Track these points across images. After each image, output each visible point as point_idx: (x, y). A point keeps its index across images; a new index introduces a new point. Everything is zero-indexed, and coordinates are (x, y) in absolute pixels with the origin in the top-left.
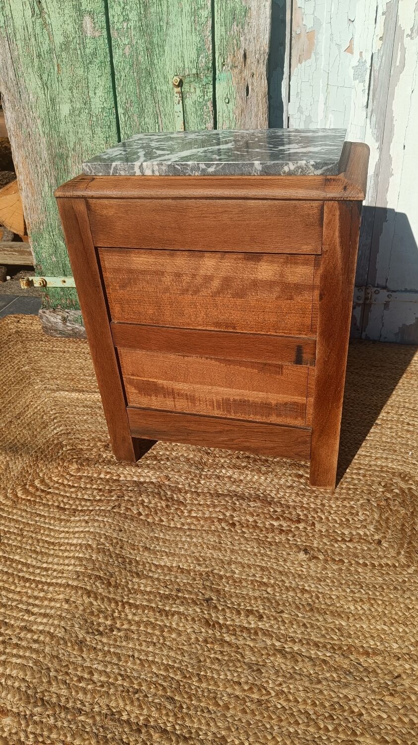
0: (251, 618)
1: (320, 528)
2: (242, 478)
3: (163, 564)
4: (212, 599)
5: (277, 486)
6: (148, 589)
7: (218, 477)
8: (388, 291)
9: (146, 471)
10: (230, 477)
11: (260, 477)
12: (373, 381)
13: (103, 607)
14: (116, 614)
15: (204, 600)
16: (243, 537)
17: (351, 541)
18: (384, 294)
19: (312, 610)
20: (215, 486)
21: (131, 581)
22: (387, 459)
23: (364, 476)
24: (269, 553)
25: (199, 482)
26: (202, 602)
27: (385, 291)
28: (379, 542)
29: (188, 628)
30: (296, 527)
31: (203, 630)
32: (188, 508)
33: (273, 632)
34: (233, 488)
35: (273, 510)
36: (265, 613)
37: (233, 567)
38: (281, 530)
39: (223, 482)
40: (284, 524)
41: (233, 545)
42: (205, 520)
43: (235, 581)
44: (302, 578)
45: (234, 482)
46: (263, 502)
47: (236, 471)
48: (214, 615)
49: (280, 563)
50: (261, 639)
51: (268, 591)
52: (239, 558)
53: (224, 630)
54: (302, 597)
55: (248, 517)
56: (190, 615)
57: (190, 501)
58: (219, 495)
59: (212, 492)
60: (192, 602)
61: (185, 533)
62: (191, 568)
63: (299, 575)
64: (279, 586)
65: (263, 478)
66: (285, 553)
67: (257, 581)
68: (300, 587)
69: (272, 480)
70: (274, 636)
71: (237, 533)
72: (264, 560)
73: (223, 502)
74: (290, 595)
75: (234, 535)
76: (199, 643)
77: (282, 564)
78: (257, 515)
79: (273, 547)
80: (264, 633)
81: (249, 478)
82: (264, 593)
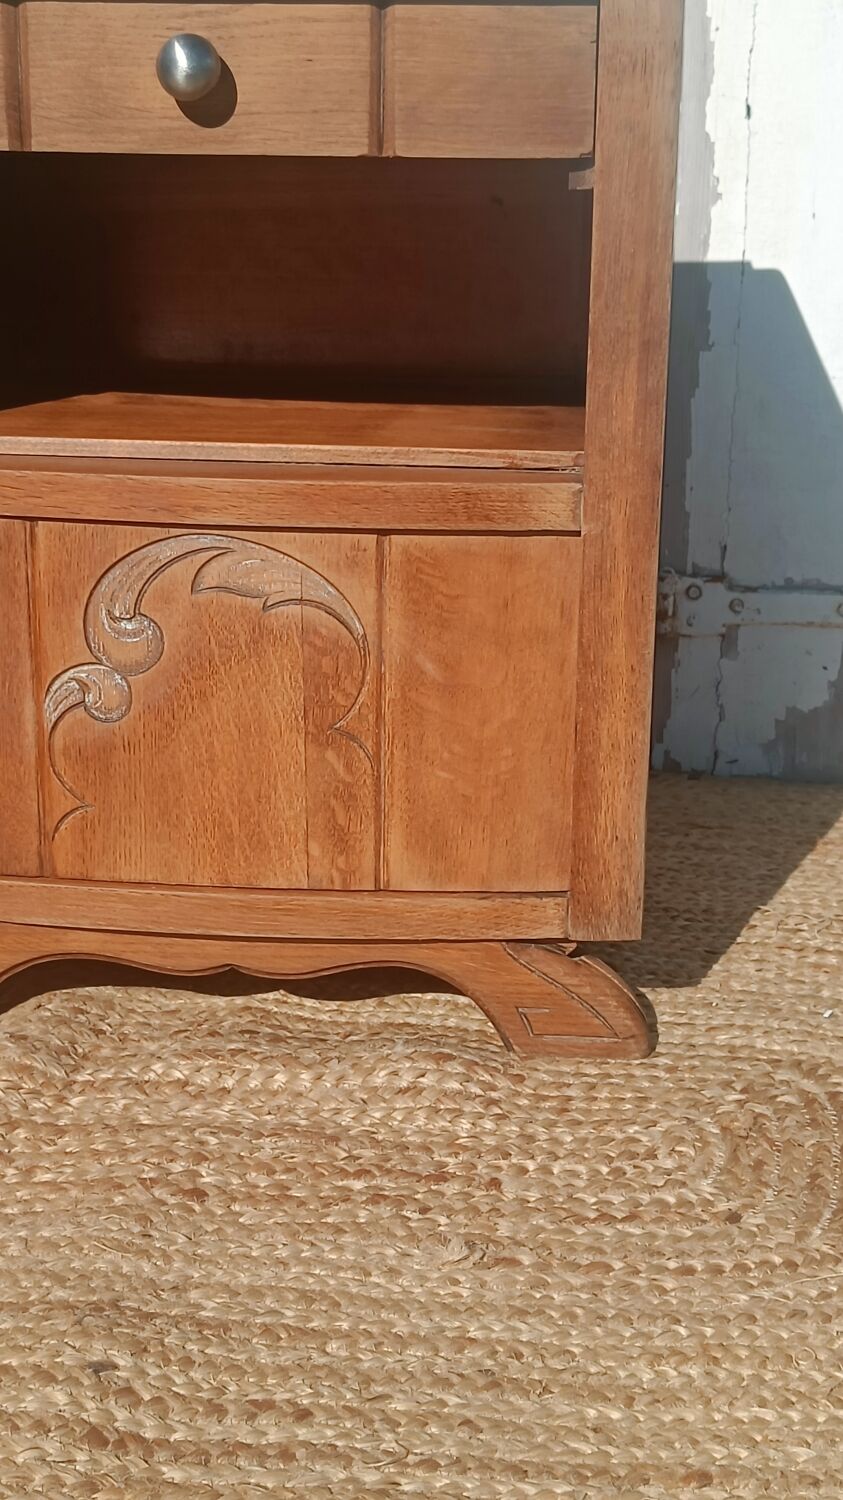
0: (263, 1421)
1: (520, 1193)
2: (229, 1082)
4: (116, 1367)
5: (360, 1095)
7: (139, 1085)
8: (731, 587)
10: (183, 1084)
11: (295, 1077)
12: (696, 860)
15: (83, 1368)
16: (236, 1223)
17: (631, 1218)
18: (716, 596)
19: (495, 1384)
20: (126, 1108)
22: (747, 1028)
23: (671, 1070)
24: (333, 1256)
25: (61, 1100)
26: (76, 1373)
27: (720, 587)
28: (734, 1218)
29: (19, 1450)
30: (430, 1190)
31: (81, 1457)
32: (20, 1163)
33: (354, 1449)
34: (195, 1110)
35: (345, 1155)
36: (319, 1405)
37: (194, 1295)
38: (377, 1197)
39: (156, 1097)
40: (386, 1183)
41: (197, 1244)
42: (88, 1186)
43: (201, 1324)
44: (456, 1312)
45: (197, 1096)
46: (307, 1137)
47: (207, 1064)
48: (121, 1415)
49: (373, 1279)
50: (306, 1468)
51: (329, 1350)
52: (220, 1273)
53: (161, 1455)
54: (459, 1356)
55: (254, 1174)
56: (27, 1414)
57: (28, 1147)
58: (141, 1127)
59: (114, 1123)
60: (33, 1376)
61: (10, 1222)
62: (31, 1299)
63: (445, 1306)
64: (369, 1335)
65: (306, 1077)
66: (391, 1252)
67: (286, 1327)
68: (450, 1334)
69: (341, 1078)
70: (356, 1457)
71: (213, 1215)
72: (312, 1275)
73: (156, 1140)
74: (415, 1354)
75: (200, 1219)
76: (65, 1490)
77: (382, 1281)
78: (288, 1170)
79: (347, 1239)
80: (316, 1452)
81: (254, 1083)
82: (314, 1355)
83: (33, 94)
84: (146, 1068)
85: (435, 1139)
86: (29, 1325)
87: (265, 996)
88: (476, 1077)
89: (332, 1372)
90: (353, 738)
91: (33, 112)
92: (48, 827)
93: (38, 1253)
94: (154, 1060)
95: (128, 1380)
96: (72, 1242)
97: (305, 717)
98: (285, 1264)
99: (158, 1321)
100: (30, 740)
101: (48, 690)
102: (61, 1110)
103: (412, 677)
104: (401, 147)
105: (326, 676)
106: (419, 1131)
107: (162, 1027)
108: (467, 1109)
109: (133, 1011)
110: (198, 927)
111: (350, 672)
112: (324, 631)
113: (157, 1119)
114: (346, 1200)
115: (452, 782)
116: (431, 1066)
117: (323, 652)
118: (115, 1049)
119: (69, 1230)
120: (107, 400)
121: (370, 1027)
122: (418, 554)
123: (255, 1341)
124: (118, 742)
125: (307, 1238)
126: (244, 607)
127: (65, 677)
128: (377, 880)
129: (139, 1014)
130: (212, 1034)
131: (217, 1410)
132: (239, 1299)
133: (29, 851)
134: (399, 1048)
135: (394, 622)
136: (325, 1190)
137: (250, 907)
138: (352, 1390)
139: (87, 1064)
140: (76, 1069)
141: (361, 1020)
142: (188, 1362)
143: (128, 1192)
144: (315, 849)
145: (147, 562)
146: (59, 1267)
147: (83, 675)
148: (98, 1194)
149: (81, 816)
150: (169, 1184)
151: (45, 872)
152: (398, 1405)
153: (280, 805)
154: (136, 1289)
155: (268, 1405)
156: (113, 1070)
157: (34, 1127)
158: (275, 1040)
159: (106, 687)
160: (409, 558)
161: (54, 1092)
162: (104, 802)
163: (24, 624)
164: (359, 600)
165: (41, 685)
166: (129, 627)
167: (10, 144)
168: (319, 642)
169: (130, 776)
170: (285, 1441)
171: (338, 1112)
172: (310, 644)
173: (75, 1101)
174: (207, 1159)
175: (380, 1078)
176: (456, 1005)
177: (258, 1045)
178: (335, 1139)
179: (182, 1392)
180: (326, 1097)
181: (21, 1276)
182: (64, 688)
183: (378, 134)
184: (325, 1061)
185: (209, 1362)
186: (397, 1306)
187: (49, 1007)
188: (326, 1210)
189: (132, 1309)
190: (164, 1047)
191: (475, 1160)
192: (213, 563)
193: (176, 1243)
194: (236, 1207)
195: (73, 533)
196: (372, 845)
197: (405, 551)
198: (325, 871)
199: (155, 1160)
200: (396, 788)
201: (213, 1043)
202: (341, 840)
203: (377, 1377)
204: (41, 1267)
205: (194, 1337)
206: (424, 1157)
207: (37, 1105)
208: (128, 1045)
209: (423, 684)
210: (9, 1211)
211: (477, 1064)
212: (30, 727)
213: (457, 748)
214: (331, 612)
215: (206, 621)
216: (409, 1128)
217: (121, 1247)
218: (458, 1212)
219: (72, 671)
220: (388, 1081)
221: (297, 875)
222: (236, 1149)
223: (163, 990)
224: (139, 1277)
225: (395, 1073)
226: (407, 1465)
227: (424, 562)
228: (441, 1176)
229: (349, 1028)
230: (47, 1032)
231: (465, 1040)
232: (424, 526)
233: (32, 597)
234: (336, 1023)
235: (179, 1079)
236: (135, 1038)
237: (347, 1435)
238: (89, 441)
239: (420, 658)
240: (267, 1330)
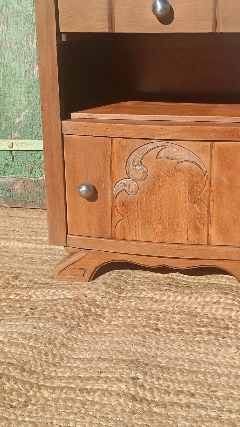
0: (181, 396)
2: (164, 298)
3: (82, 357)
4: (139, 379)
5: (202, 303)
6: (66, 375)
7: (139, 298)
9: (60, 291)
10: (152, 298)
11: (183, 297)
13: (16, 387)
14: (31, 393)
15: (129, 378)
16: (169, 339)
20: (136, 304)
21: (48, 369)
24: (198, 350)
25: (117, 301)
26: (128, 380)
29: (113, 401)
30: (225, 332)
31: (130, 404)
32: (107, 319)
33: (208, 406)
34: (155, 306)
35: (199, 320)
36: (197, 392)
37: (159, 359)
38: (209, 333)
39: (144, 302)
40: (212, 329)
41: (159, 344)
42: (127, 326)
43: (162, 367)
44: (235, 367)
45: (156, 302)
46: (188, 315)
47: (158, 293)
48: (141, 392)
49: (210, 357)
50: (194, 410)
51: (198, 377)
52: (166, 353)
53: (152, 405)
54: (236, 380)
55: (173, 325)
56: (115, 391)
57: (109, 314)
58: (140, 310)
59: (133, 308)
60: (116, 380)
61: (106, 335)
62: (113, 358)
63: (231, 366)
64: (210, 373)
65: (186, 298)
66: (214, 349)
67: (186, 369)
68: (234, 374)
69: (197, 298)
70: (209, 408)
71: (163, 336)
72: (192, 355)
73: (145, 314)
74: (223, 379)
75: (159, 337)
76: (126, 413)
77: (213, 357)
78: (183, 324)
79: (201, 345)
80: (197, 406)
81: (171, 299)
82: (194, 378)
83: (116, 16)
84: (141, 293)
85: (225, 317)
86: (114, 366)
87: (173, 274)
88: (236, 299)
89: (200, 383)
90: (202, 201)
91: (115, 21)
92: (114, 224)
93: (115, 345)
94: (143, 291)
95: (142, 383)
96: (124, 342)
97: (188, 194)
98: (184, 351)
99: (149, 366)
100: (110, 200)
101: (115, 186)
102: (117, 304)
103: (220, 183)
104: (222, 29)
105: (194, 183)
106: (220, 315)
107: (144, 282)
108: (234, 309)
109: (136, 277)
110: (156, 254)
111: (202, 182)
112: (194, 170)
113: (145, 308)
114: (201, 334)
115: (231, 214)
116: (223, 296)
117: (194, 176)
118: (131, 287)
119: (123, 339)
120: (130, 103)
121: (204, 284)
122: (223, 148)
123: (177, 373)
124: (134, 200)
125: (190, 344)
126: (171, 163)
127: (120, 182)
128: (208, 242)
129: (138, 278)
130: (159, 284)
131: (168, 393)
132: (172, 361)
133: (108, 231)
134: (213, 290)
135: (215, 167)
136: (194, 330)
137: (171, 249)
138: (206, 389)
139: (124, 291)
140: (121, 293)
141: (201, 282)
142: (158, 378)
143: (138, 328)
144: (190, 233)
145: (144, 150)
146: (120, 349)
147: (125, 182)
148: (129, 329)
149: (123, 221)
150: (150, 327)
151: (113, 237)
152: (220, 394)
153: (180, 220)
154: (142, 357)
155: (182, 392)
156: (131, 294)
157: (111, 309)
158: (177, 287)
159: (131, 185)
160: (220, 149)
161: (115, 299)
162: (130, 218)
163: (109, 167)
164: (205, 160)
165: (113, 184)
166: (138, 168)
167: (109, 30)
168: (193, 173)
169: (137, 210)
170: (188, 402)
171: (196, 308)
172: (190, 173)
173: (121, 302)
174: (160, 320)
175: (208, 299)
176: (229, 278)
177: (172, 288)
178: (196, 316)
179: (157, 387)
180: (192, 304)
181: (110, 351)
182: (120, 185)
183: (215, 26)
184: (192, 293)
185: (165, 379)
186: (217, 365)
187: (113, 275)
188: (195, 336)
189: (142, 362)
190: (146, 287)
191: (237, 324)
192: (163, 150)
193: (153, 344)
194: (169, 334)
195: (123, 142)
196: (206, 231)
197: (219, 147)
198: (192, 239)
199: (146, 320)
200: (214, 216)
201: (159, 287)
202: (197, 230)
203: (213, 385)
204: (115, 349)
205: (160, 371)
206: (222, 322)
207: (111, 303)
208: (135, 286)
209: (223, 185)
210: (105, 332)
211: (236, 296)
212: (110, 196)
213: (232, 204)
214: (196, 164)
215: (160, 167)
216: (217, 314)
217: (137, 344)
218: (234, 338)
219: (122, 180)
220: (210, 300)
221: (184, 239)
222: (168, 317)
223: (144, 271)
224: (143, 353)
225: (212, 297)
226: (224, 411)
227: (224, 150)
228: (228, 328)
229: (197, 284)
230: (112, 282)
231: (232, 289)
232: (225, 140)
233: (111, 159)
234: (194, 282)
235: (150, 297)
236: (137, 284)
237: (205, 401)
238: (128, 115)
239: (222, 178)
240: (180, 370)
